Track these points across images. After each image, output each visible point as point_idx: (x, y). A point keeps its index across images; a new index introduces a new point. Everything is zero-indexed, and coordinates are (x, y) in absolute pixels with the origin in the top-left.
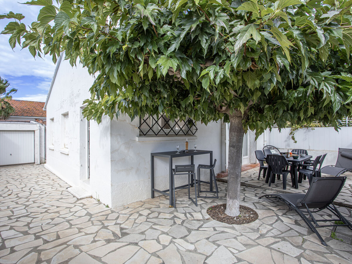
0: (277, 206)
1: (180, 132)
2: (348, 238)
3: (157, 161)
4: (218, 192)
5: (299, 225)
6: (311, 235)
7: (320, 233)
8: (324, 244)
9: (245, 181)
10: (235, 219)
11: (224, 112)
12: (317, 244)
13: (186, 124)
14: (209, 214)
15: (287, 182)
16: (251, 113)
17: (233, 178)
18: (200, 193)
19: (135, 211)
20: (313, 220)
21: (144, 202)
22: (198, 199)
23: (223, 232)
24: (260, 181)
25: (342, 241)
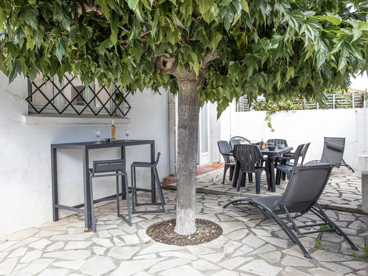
0: (248, 215)
1: (102, 111)
2: (335, 246)
3: (62, 158)
4: (164, 204)
5: (277, 237)
6: (291, 248)
7: (303, 244)
8: (308, 256)
9: (205, 187)
10: (189, 238)
11: (169, 73)
12: (299, 257)
13: (112, 99)
14: (150, 236)
15: (261, 184)
16: (209, 75)
17: (185, 175)
18: (136, 208)
19: (22, 244)
20: (294, 227)
21: (40, 228)
22: (132, 216)
23: (170, 258)
24: (225, 186)
25: (328, 251)
